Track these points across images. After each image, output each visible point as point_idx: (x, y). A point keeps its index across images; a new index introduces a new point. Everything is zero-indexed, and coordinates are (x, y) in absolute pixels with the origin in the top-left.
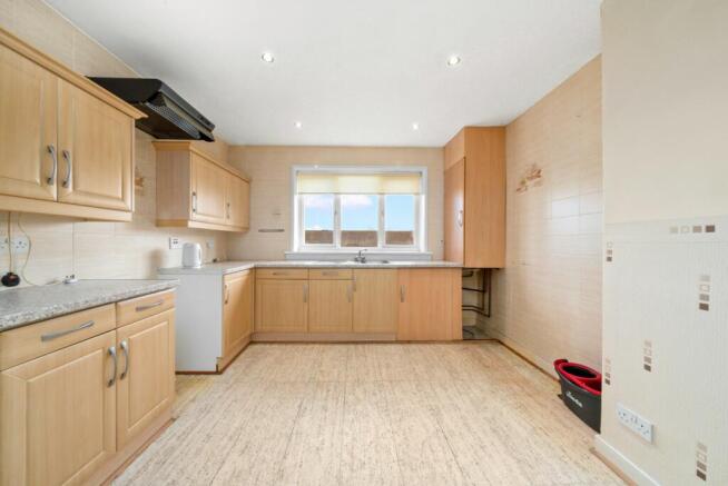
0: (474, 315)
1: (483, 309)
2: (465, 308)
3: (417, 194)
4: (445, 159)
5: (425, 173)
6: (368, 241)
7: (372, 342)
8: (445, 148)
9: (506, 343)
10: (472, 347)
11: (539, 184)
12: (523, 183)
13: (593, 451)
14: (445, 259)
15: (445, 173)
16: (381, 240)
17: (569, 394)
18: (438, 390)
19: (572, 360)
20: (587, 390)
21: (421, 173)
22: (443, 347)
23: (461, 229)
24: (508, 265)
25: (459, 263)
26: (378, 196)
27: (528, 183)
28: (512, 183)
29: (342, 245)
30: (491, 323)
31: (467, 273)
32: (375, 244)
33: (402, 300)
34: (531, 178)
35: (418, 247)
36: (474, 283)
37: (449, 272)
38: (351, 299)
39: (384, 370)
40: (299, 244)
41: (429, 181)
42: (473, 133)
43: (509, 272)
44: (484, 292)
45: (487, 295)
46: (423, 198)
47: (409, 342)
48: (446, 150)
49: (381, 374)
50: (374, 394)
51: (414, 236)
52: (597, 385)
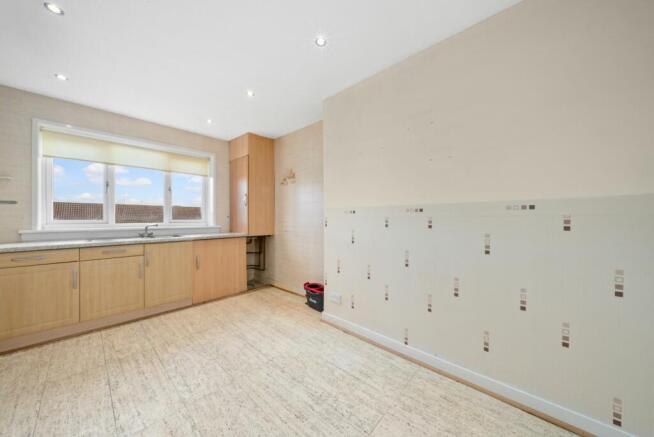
0: (253, 271)
1: (259, 266)
2: (249, 267)
3: (206, 176)
4: (230, 151)
5: (213, 158)
6: (152, 217)
7: (167, 312)
8: (229, 142)
9: (276, 285)
10: (254, 294)
11: (293, 182)
12: (285, 180)
13: (321, 320)
14: (231, 231)
15: (230, 162)
16: (167, 216)
17: (311, 300)
18: (239, 324)
19: (311, 282)
20: (318, 292)
21: (209, 159)
22: (234, 299)
23: (246, 208)
24: (276, 233)
25: (244, 233)
26: (164, 173)
27: (288, 180)
28: (279, 178)
29: (117, 221)
30: (266, 274)
31: (249, 240)
32: (161, 219)
33: (198, 268)
34: (289, 178)
35: (206, 222)
36: (253, 248)
37: (237, 240)
38: (142, 275)
39: (190, 328)
40: (45, 220)
41: (217, 167)
42: (255, 139)
43: (276, 237)
44: (260, 253)
45: (262, 255)
46: (211, 181)
47: (204, 303)
48: (231, 144)
49: (187, 331)
50: (188, 345)
51: (202, 212)
52: (322, 289)
